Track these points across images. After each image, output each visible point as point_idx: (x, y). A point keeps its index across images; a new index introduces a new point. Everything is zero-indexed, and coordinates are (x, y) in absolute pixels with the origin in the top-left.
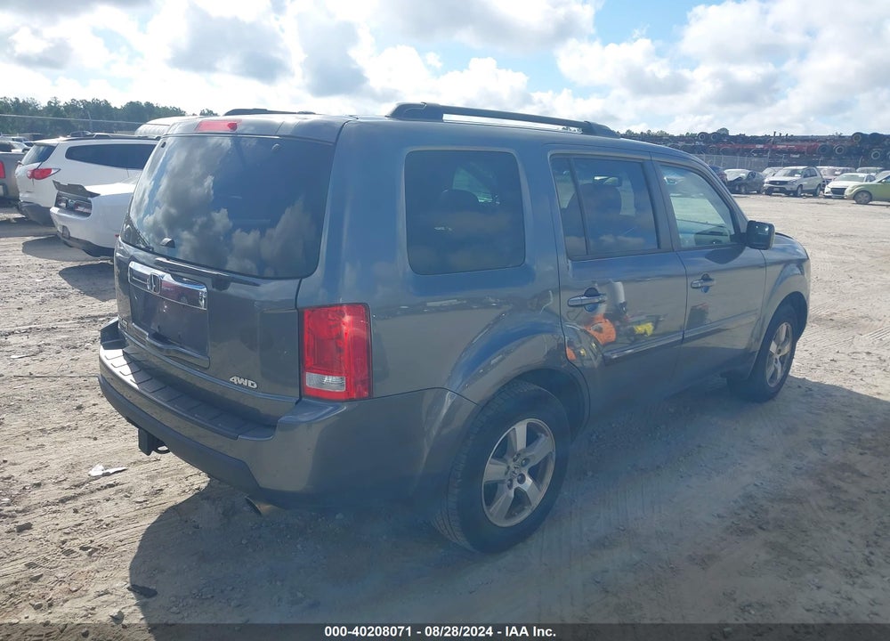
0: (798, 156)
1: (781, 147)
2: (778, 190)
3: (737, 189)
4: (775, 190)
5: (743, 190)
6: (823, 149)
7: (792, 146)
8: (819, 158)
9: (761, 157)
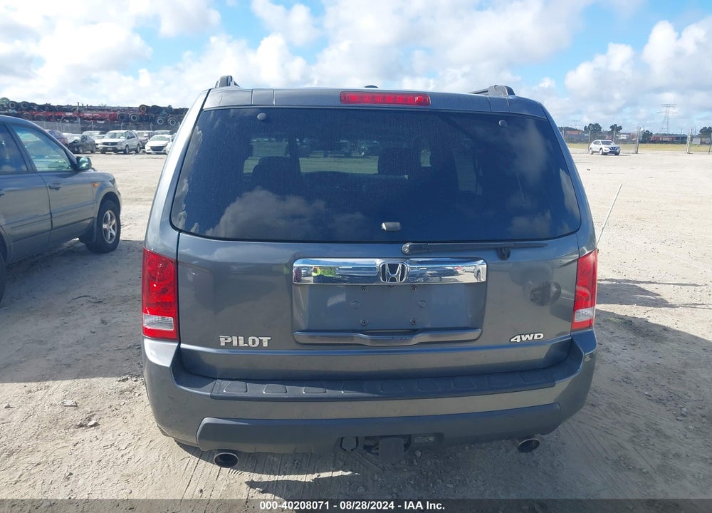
0: (103, 122)
1: (88, 115)
2: (111, 149)
3: (76, 150)
4: (109, 149)
5: (81, 151)
6: (122, 117)
7: (96, 114)
8: (120, 124)
9: (72, 122)
